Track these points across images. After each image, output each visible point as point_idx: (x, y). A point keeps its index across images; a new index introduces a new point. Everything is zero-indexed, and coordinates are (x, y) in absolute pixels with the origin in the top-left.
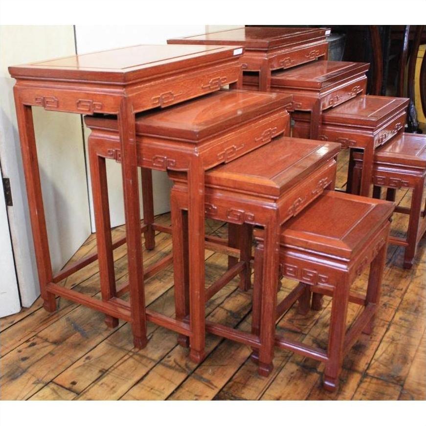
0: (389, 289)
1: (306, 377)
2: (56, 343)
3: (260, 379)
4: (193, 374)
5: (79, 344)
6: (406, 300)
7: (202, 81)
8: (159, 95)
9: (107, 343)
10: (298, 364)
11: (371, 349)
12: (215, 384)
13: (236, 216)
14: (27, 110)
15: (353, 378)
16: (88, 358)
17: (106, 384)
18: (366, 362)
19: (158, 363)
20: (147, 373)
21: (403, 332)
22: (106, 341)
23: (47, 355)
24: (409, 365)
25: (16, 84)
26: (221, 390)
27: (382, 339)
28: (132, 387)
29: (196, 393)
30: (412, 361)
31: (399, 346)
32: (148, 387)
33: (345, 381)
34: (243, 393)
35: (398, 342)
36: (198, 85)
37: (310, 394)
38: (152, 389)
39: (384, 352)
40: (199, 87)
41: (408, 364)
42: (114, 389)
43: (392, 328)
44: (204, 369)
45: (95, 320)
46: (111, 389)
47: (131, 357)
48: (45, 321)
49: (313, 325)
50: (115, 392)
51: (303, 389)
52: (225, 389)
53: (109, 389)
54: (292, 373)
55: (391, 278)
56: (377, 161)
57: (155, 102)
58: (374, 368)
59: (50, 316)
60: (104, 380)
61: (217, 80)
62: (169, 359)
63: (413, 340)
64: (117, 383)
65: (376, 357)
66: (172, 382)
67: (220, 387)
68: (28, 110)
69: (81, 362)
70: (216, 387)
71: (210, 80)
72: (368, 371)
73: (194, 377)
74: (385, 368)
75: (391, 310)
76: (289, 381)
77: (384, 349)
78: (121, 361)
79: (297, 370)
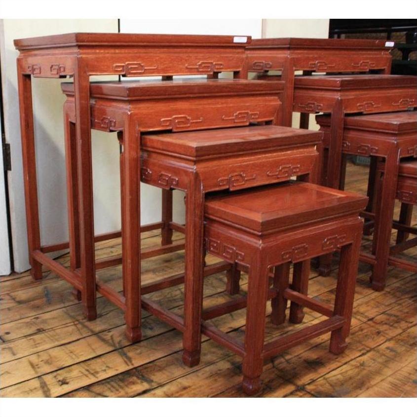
0: (396, 319)
1: (232, 376)
2: (20, 302)
3: (182, 367)
4: (120, 350)
5: (38, 307)
6: (409, 333)
7: (186, 60)
8: (125, 63)
9: (63, 311)
10: (233, 364)
11: (328, 367)
12: (133, 362)
13: (164, 181)
14: (25, 80)
15: (284, 388)
16: (37, 318)
17: (34, 340)
18: (312, 378)
19: (95, 334)
20: (78, 340)
21: (380, 360)
22: (64, 309)
23: (5, 309)
24: (361, 392)
25: (20, 56)
26: (135, 368)
27: (349, 362)
28: (55, 347)
29: (108, 365)
30: (368, 389)
31: (364, 372)
32: (70, 350)
33: (272, 390)
34: (154, 375)
35: (366, 368)
36: (180, 63)
37: (223, 392)
38: (71, 352)
39: (341, 374)
40: (181, 66)
41: (361, 390)
42: (37, 345)
43: (369, 354)
44: (135, 348)
45: (68, 292)
46: (35, 345)
47: (75, 325)
48: (25, 285)
49: (279, 334)
50: (37, 347)
51: (221, 386)
52: (139, 368)
53: (34, 344)
54: (220, 370)
55: (406, 310)
56: (404, 173)
57: (116, 69)
58: (316, 385)
59: (32, 283)
60: (35, 337)
61: (209, 63)
62: (108, 334)
63: (386, 370)
64: (45, 341)
65: (327, 376)
66: (95, 352)
67: (136, 365)
68: (27, 80)
69: (28, 320)
70: (133, 364)
71: (199, 62)
72: (307, 386)
73: (119, 352)
74: (330, 387)
75: (382, 338)
76: (211, 376)
77: (344, 371)
78: (63, 326)
79: (228, 369)
